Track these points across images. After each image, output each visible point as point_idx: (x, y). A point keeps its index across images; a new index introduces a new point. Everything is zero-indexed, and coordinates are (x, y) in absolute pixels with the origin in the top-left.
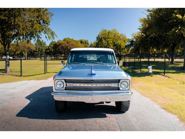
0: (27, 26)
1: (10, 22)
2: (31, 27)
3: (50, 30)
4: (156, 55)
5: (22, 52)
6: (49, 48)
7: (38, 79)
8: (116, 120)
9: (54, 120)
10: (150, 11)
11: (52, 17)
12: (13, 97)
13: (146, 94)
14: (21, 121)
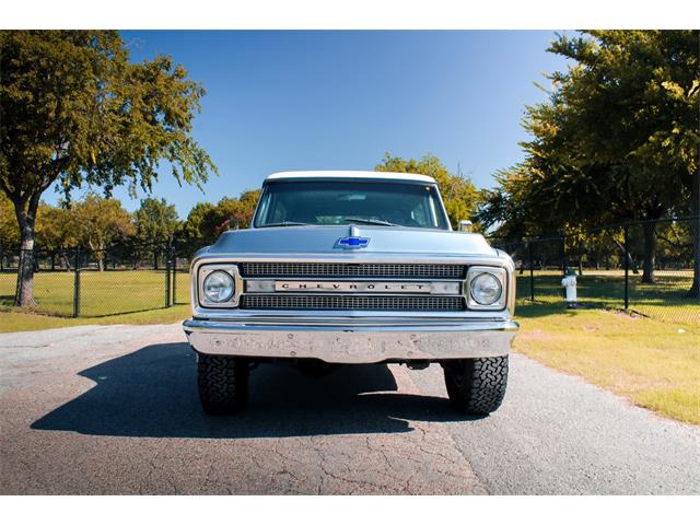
0: (105, 130)
1: (41, 110)
2: (120, 132)
3: (189, 146)
4: (584, 258)
5: (86, 241)
6: (189, 227)
7: (140, 323)
8: (454, 439)
9: (191, 440)
10: (562, 80)
11: (201, 100)
12: (34, 370)
13: (565, 363)
14: (52, 443)
